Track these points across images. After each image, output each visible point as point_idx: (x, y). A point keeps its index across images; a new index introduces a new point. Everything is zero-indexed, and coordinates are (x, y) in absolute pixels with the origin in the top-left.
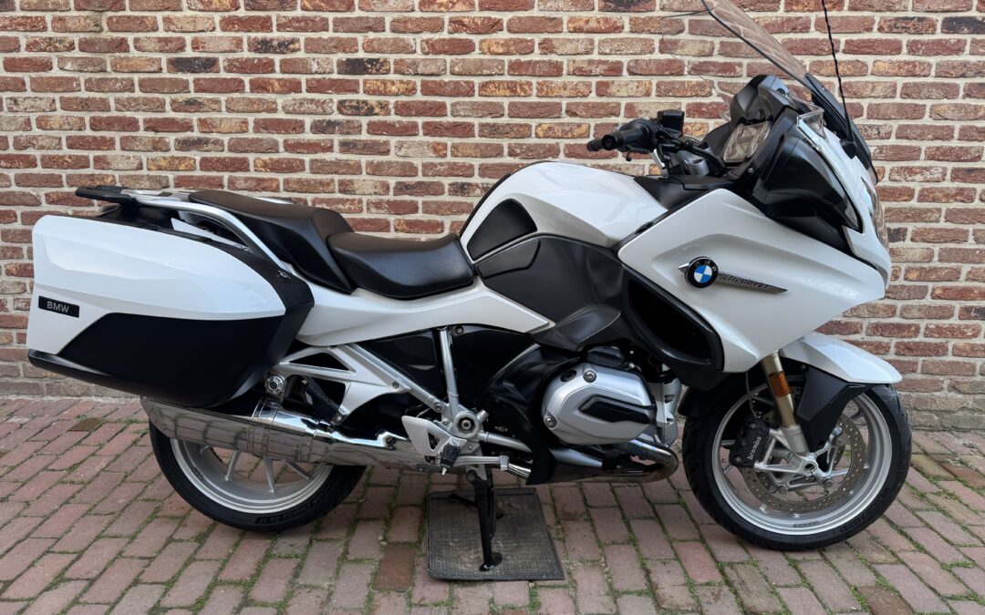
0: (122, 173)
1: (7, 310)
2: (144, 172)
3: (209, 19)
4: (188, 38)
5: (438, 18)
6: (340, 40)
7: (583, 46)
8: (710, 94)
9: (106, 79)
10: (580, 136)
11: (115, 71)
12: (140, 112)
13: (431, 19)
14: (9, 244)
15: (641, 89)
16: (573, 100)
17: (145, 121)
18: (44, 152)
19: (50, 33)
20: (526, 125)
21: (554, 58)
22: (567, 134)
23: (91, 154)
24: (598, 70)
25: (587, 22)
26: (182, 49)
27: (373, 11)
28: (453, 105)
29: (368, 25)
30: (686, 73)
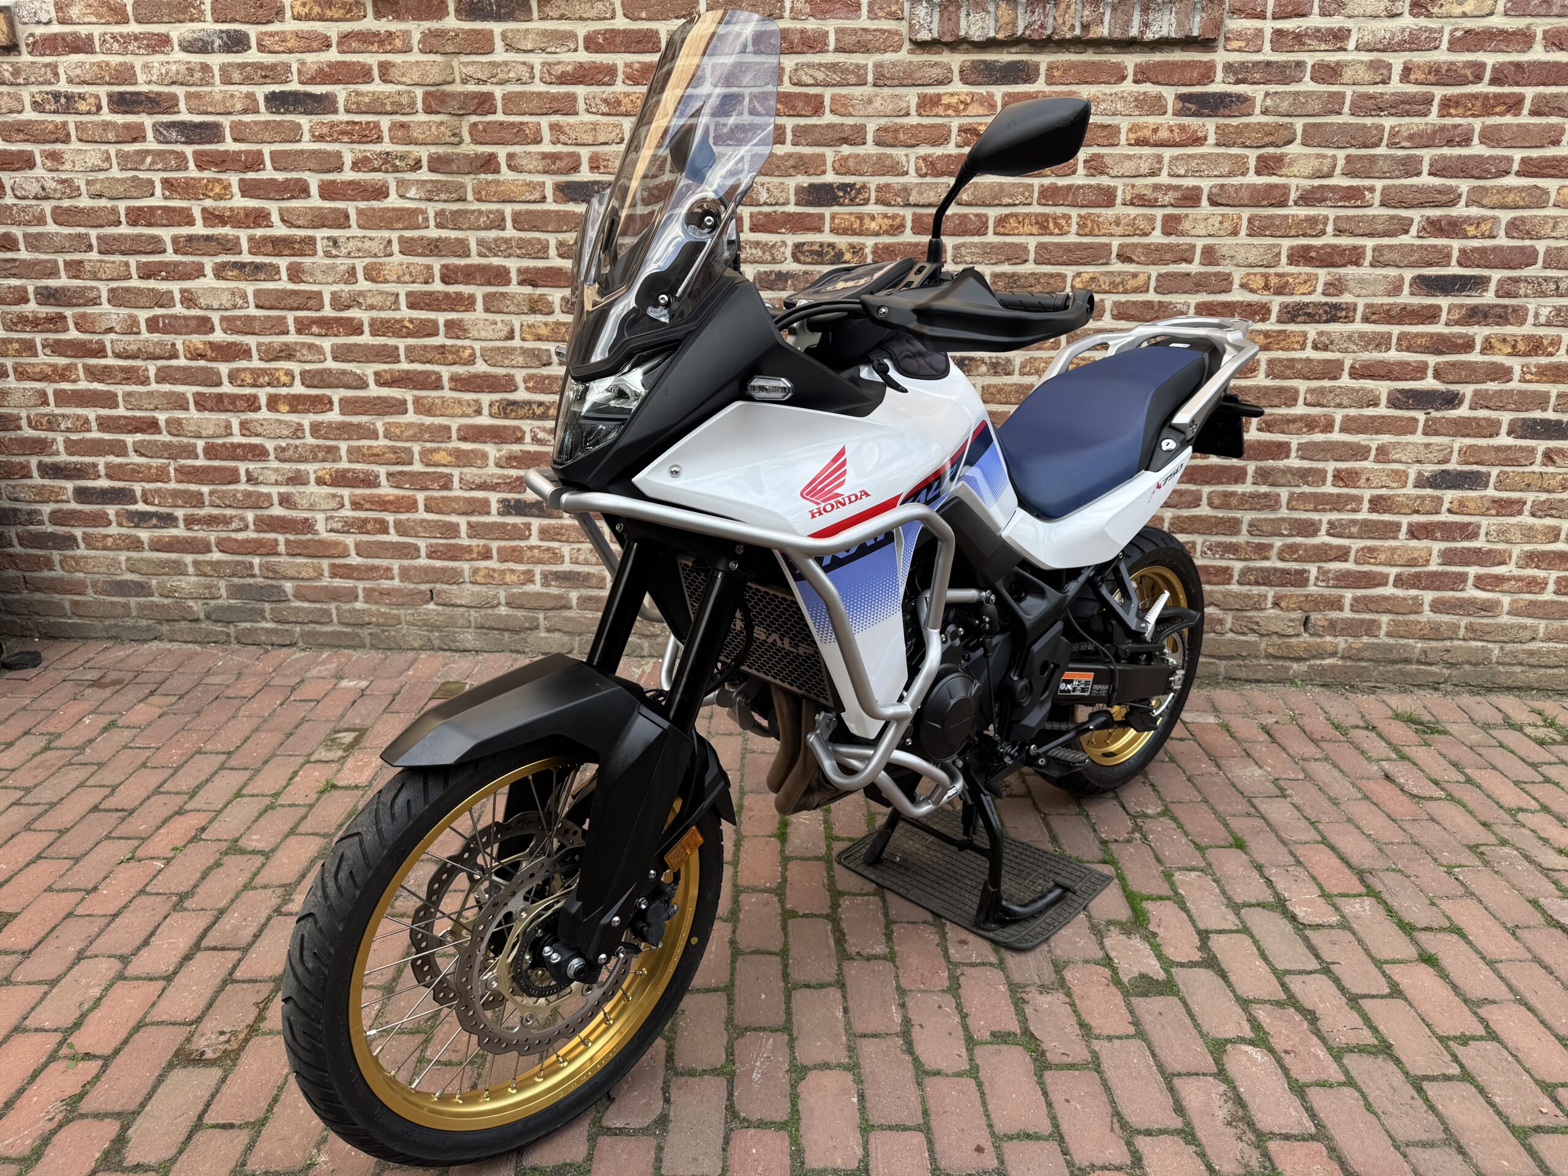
0: (484, 344)
1: (316, 533)
2: (517, 342)
3: (615, 126)
4: (585, 153)
5: (943, 125)
6: (801, 157)
7: (1147, 165)
8: (1323, 233)
9: (466, 212)
10: (1135, 290)
11: (479, 200)
12: (512, 259)
13: (932, 126)
14: (321, 442)
15: (1226, 224)
16: (1128, 240)
17: (520, 271)
18: (375, 314)
19: (387, 146)
20: (1059, 275)
21: (1105, 181)
22: (1116, 286)
23: (441, 318)
24: (1167, 198)
25: (1155, 131)
26: (575, 169)
27: (851, 115)
28: (956, 248)
29: (842, 135)
30: (1291, 203)
